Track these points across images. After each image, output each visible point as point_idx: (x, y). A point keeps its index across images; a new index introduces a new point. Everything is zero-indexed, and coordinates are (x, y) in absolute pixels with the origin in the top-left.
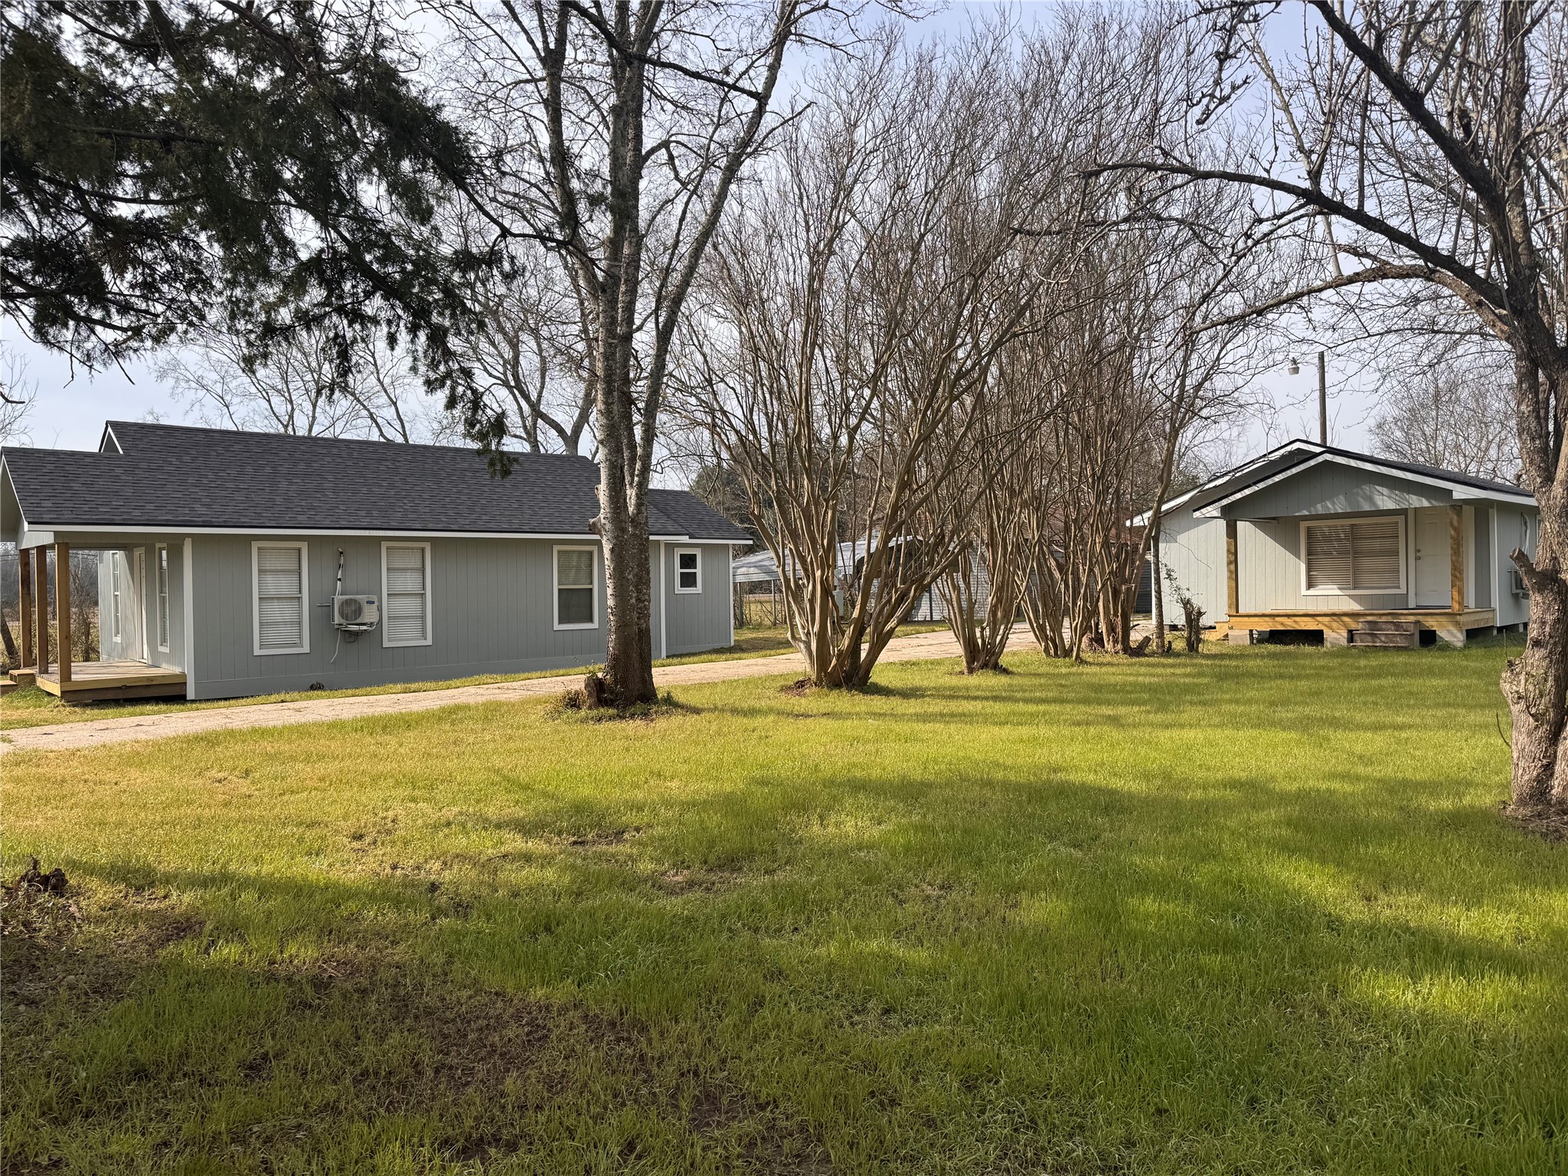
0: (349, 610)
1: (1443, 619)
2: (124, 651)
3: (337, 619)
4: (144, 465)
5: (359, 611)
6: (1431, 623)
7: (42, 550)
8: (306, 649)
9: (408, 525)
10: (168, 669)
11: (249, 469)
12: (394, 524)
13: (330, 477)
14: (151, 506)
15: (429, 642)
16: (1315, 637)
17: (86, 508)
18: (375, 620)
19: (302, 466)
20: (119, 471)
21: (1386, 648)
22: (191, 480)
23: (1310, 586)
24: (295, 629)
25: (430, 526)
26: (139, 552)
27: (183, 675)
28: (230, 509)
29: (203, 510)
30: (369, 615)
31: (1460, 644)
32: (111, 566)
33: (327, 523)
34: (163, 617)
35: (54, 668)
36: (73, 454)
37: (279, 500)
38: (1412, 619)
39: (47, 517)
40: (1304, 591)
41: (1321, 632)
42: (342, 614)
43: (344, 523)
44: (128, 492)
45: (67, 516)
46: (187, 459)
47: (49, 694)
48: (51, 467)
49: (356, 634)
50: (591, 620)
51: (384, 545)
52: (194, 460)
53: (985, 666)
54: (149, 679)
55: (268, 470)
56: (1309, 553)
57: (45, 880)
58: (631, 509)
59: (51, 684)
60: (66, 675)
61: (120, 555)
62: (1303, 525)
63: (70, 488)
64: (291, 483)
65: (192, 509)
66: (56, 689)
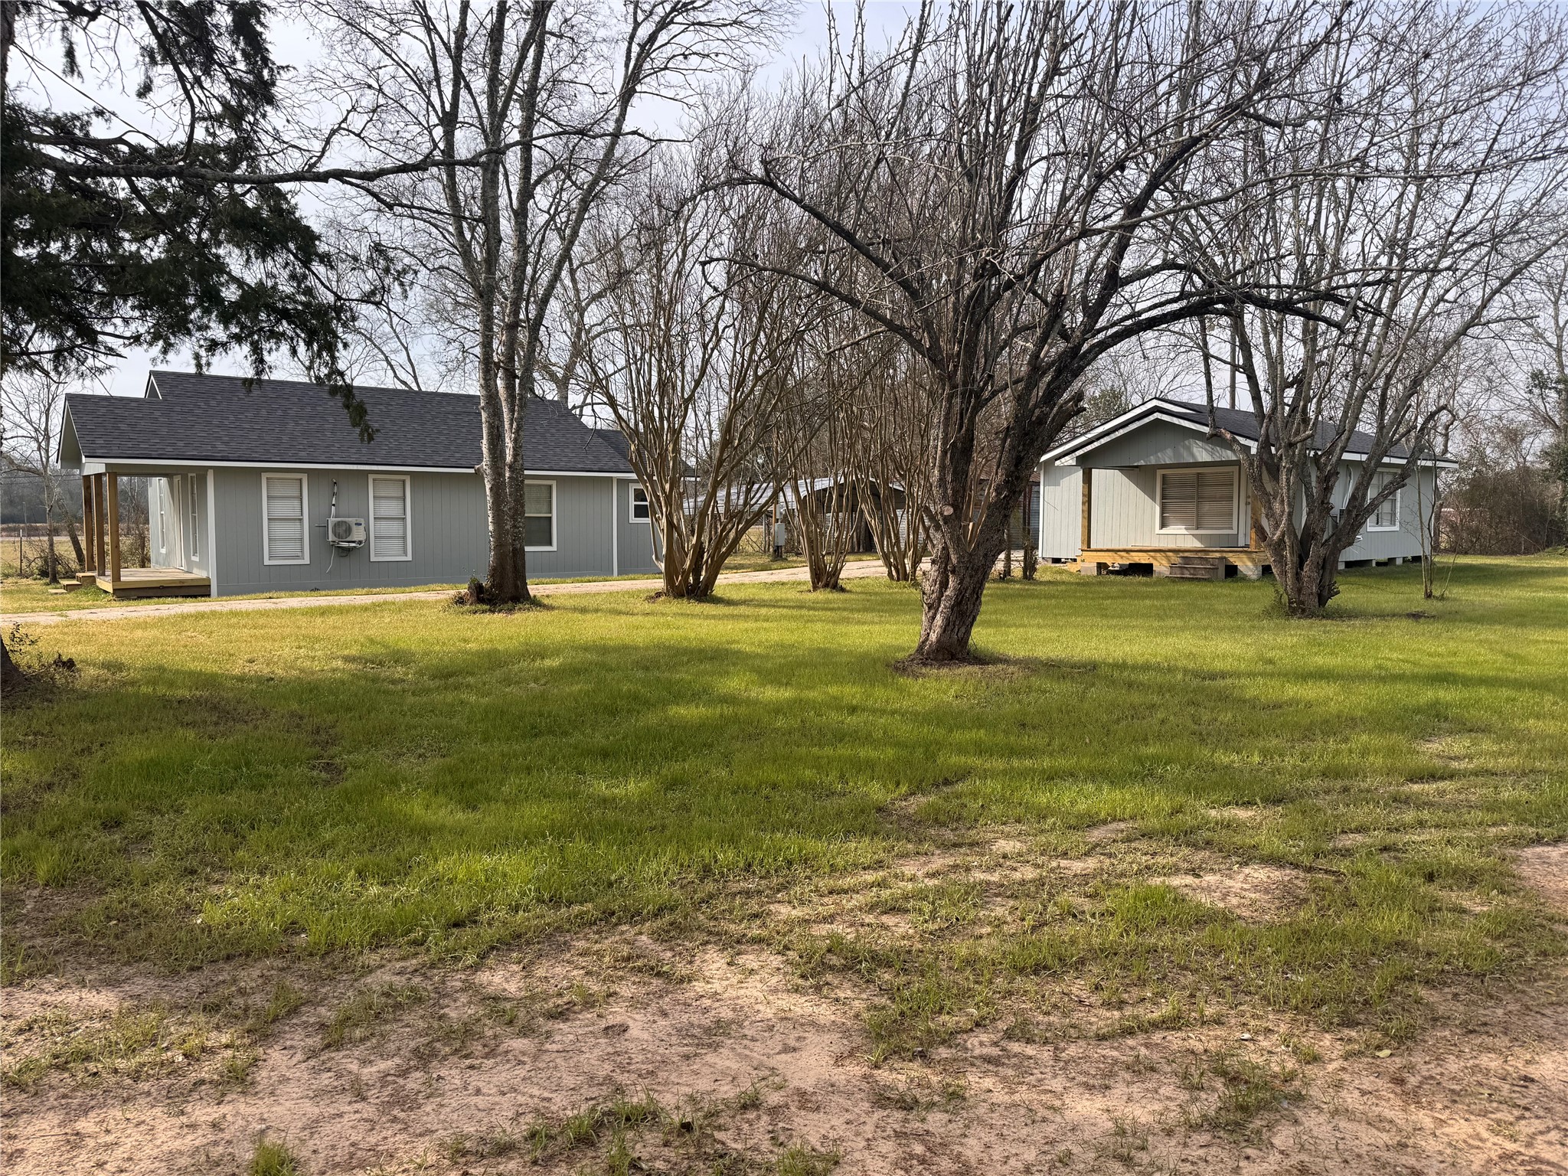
0: (341, 530)
1: (1243, 556)
2: (167, 560)
3: (331, 537)
4: (178, 409)
5: (349, 531)
6: (1234, 559)
7: (99, 476)
8: (307, 561)
9: (390, 461)
10: (198, 574)
11: (264, 412)
12: (378, 460)
13: (331, 419)
14: (181, 444)
15: (409, 558)
16: (1146, 569)
17: (130, 444)
18: (362, 538)
19: (309, 409)
20: (157, 414)
21: (1192, 579)
22: (215, 422)
23: (1163, 525)
24: (298, 544)
25: (409, 462)
26: (177, 479)
27: (208, 579)
28: (244, 447)
29: (220, 446)
30: (358, 534)
31: (1254, 577)
32: (158, 490)
33: (323, 458)
34: (195, 533)
35: (108, 572)
36: (122, 399)
37: (285, 438)
38: (1218, 555)
39: (99, 452)
40: (1157, 530)
41: (1151, 565)
42: (335, 533)
43: (336, 459)
44: (164, 431)
45: (115, 451)
46: (213, 403)
47: (106, 592)
48: (103, 410)
49: (349, 550)
50: (550, 544)
51: (371, 477)
52: (219, 404)
53: (826, 586)
54: (181, 581)
55: (280, 413)
56: (1163, 497)
57: (64, 663)
58: (509, 459)
59: (106, 584)
60: (116, 578)
61: (164, 481)
62: (1160, 473)
63: (118, 428)
64: (297, 424)
65: (214, 446)
66: (109, 588)
